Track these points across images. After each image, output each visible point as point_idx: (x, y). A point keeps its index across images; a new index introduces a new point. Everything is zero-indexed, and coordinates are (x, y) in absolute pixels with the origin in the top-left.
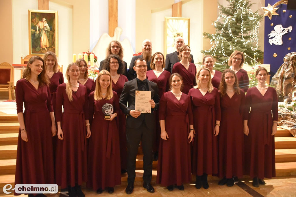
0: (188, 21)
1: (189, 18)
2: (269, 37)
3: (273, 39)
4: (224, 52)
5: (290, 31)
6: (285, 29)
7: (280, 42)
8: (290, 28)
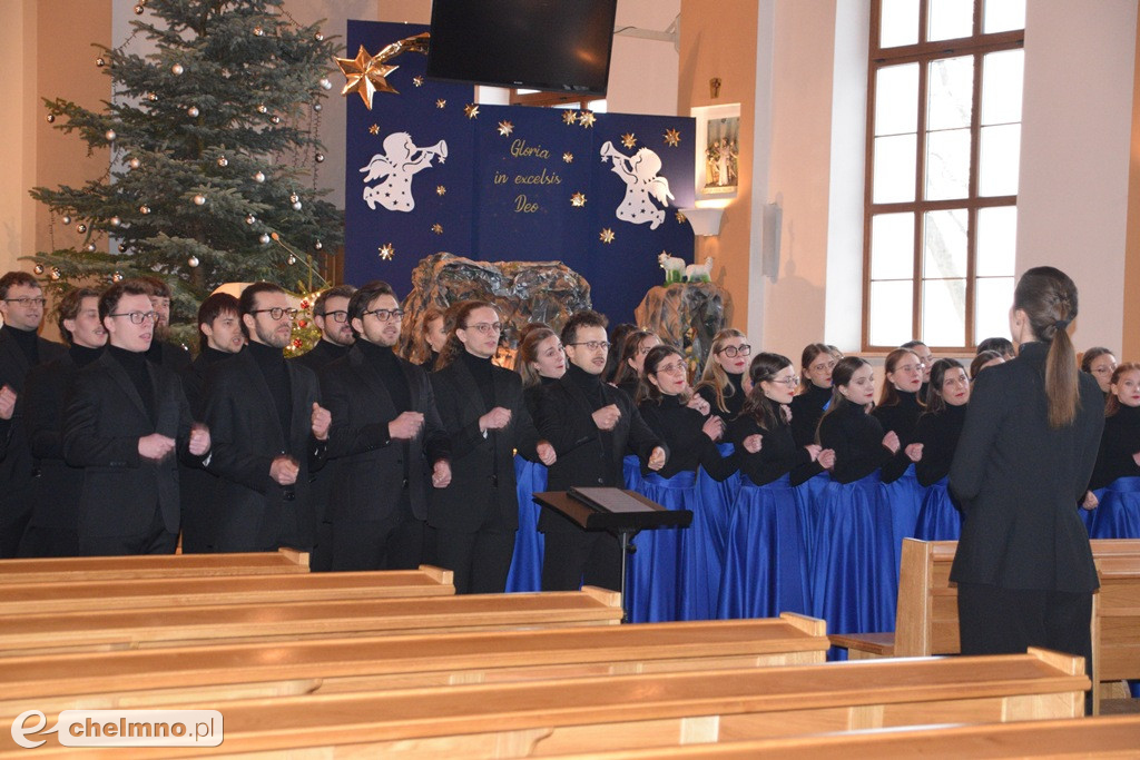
5: (442, 160)
6: (424, 150)
7: (406, 203)
8: (441, 149)
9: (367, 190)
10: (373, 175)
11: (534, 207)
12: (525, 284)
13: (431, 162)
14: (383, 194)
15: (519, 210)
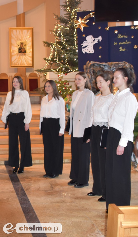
0: (31, 30)
1: (32, 28)
2: (82, 47)
3: (85, 48)
4: (58, 60)
5: (100, 41)
6: (96, 39)
7: (92, 51)
8: (100, 38)
9: (83, 49)
10: (84, 46)
11: (124, 50)
12: (114, 68)
13: (98, 41)
14: (86, 50)
15: (120, 51)
